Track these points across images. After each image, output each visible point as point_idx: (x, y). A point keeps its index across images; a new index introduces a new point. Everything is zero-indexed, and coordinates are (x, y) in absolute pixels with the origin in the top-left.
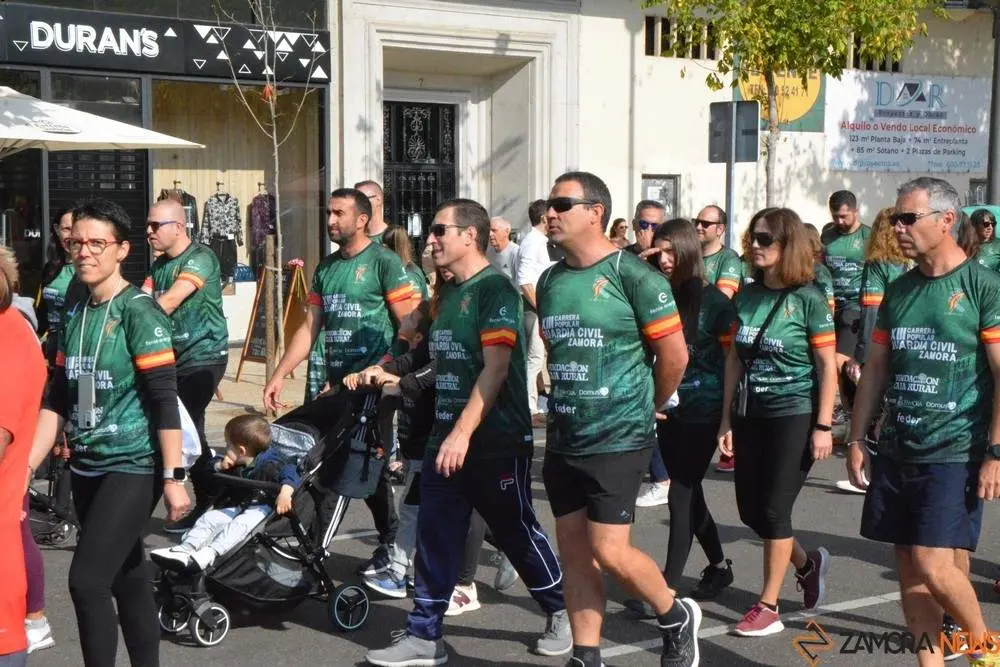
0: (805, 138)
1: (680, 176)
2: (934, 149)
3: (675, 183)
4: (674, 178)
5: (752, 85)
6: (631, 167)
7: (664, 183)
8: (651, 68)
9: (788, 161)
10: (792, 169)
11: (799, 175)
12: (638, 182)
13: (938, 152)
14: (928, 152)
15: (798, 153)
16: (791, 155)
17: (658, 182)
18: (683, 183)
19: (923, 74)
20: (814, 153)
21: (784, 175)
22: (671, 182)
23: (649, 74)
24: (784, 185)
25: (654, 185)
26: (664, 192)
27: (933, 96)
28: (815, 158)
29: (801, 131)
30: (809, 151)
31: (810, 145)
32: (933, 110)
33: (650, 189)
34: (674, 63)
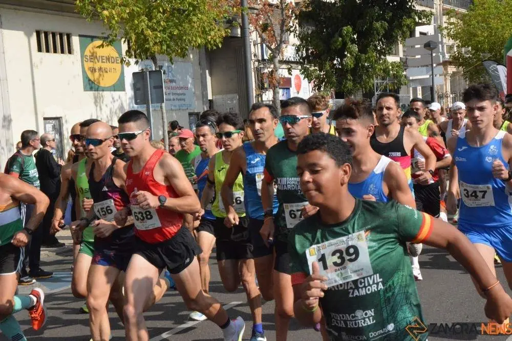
0: (116, 94)
1: (61, 117)
2: (172, 98)
3: (60, 122)
4: (58, 119)
5: (90, 68)
6: (36, 114)
7: (53, 122)
8: (42, 59)
9: (110, 106)
10: (112, 110)
11: (116, 113)
12: (41, 121)
13: (174, 100)
14: (170, 100)
15: (115, 101)
16: (111, 103)
17: (51, 121)
18: (64, 121)
19: (164, 60)
20: (121, 101)
21: (109, 113)
22: (57, 121)
23: (41, 62)
24: (110, 118)
25: (49, 123)
26: (54, 127)
27: (169, 72)
28: (122, 104)
29: (115, 91)
30: (119, 101)
31: (119, 98)
32: (170, 78)
33: (47, 125)
34: (51, 55)
